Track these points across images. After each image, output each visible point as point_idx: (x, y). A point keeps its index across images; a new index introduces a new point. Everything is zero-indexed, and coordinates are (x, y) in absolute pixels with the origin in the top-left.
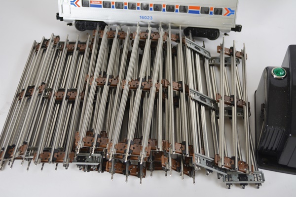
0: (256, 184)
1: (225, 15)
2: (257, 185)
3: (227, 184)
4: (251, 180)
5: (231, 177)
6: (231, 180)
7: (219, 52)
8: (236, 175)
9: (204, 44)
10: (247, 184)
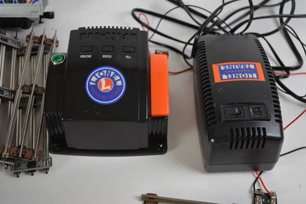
0: (44, 169)
1: (30, 2)
2: (45, 171)
3: (15, 173)
4: (39, 166)
5: (20, 166)
6: (20, 169)
7: (27, 41)
8: (25, 163)
9: (16, 34)
10: (35, 171)
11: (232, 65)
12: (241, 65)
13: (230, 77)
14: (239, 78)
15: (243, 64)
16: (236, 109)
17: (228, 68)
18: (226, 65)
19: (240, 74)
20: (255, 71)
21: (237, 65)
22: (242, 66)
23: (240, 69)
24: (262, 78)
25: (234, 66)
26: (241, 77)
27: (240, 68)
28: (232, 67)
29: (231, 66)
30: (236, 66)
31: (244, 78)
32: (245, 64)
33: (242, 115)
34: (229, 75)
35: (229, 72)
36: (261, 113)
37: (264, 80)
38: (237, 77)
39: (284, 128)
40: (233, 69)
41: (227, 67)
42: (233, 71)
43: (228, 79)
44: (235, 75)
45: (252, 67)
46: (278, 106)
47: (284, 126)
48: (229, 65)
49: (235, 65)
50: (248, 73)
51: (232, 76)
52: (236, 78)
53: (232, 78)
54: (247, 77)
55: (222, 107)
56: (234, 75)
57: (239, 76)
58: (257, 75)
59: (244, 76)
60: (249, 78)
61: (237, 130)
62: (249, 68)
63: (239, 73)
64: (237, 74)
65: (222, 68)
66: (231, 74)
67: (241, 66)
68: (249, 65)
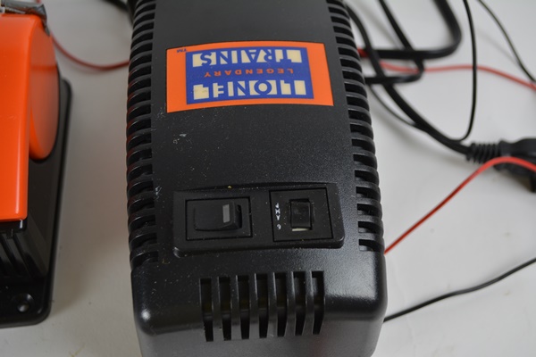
11: (229, 50)
12: (258, 49)
13: (216, 95)
14: (248, 96)
15: (265, 49)
16: (226, 209)
17: (214, 62)
18: (208, 52)
19: (252, 84)
20: (302, 71)
21: (247, 50)
22: (262, 54)
23: (254, 64)
24: (324, 97)
25: (234, 54)
26: (253, 92)
27: (254, 62)
28: (229, 59)
29: (225, 53)
30: (243, 53)
31: (264, 95)
32: (273, 49)
33: (245, 230)
34: (216, 87)
35: (218, 74)
36: (312, 220)
37: (332, 104)
38: (241, 93)
39: (387, 245)
40: (230, 65)
41: (213, 57)
42: (228, 73)
43: (211, 99)
44: (236, 86)
45: (295, 56)
46: (368, 176)
47: (388, 239)
48: (218, 52)
49: (239, 50)
50: (278, 78)
51: (226, 89)
52: (236, 97)
53: (224, 97)
54: (274, 91)
55: (179, 198)
56: (230, 85)
57: (247, 90)
58: (309, 87)
59: (263, 87)
60: (279, 95)
61: (226, 281)
62: (286, 61)
63: (247, 79)
64: (242, 84)
65: (197, 61)
66: (223, 81)
67: (257, 54)
68: (284, 50)
